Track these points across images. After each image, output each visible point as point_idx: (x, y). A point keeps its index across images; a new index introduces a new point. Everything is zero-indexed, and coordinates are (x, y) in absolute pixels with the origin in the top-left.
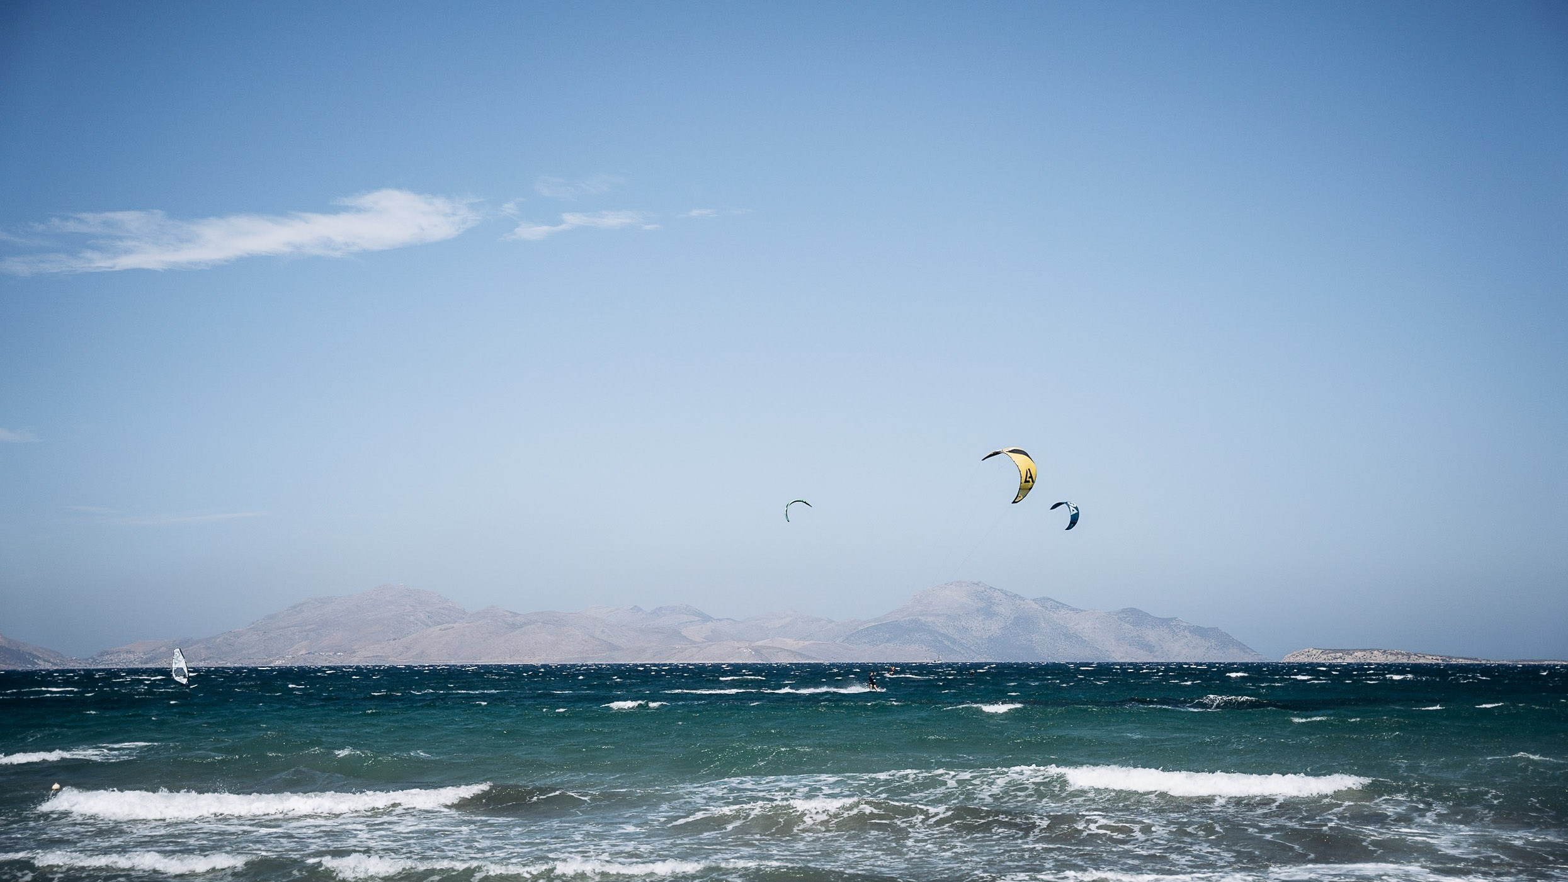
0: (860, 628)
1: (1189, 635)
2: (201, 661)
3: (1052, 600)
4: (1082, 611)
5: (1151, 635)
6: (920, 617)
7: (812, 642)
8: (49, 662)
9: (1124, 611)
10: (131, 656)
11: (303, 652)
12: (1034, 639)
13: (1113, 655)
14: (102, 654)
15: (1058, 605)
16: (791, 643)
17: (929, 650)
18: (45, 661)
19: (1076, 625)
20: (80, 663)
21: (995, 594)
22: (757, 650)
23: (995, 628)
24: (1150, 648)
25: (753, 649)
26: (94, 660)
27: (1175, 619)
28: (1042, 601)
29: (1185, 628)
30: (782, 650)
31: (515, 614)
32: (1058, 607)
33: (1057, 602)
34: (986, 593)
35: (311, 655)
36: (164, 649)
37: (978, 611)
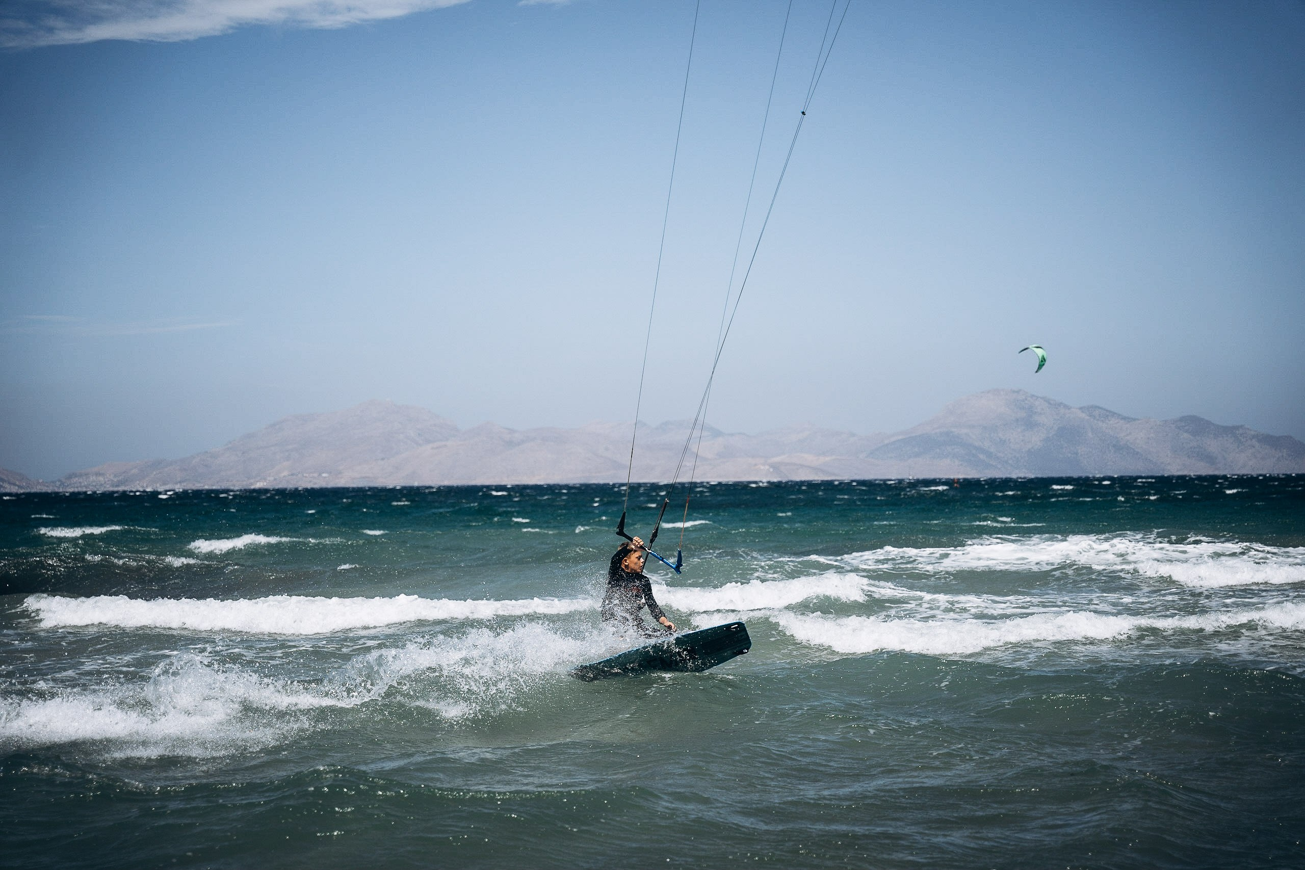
0: (886, 442)
1: (1257, 445)
2: (176, 483)
3: (1099, 408)
4: (1134, 420)
5: (1213, 445)
6: (953, 430)
7: (834, 457)
8: (14, 484)
9: (1182, 419)
10: (101, 479)
11: (285, 473)
12: (1079, 451)
13: (1169, 467)
14: (70, 477)
15: (1108, 414)
16: (810, 459)
17: (961, 465)
18: (10, 483)
19: (1127, 435)
20: (47, 486)
21: (1037, 403)
22: (776, 467)
23: (1036, 439)
24: (1210, 459)
25: (772, 466)
26: (62, 483)
27: (1242, 426)
28: (1090, 409)
29: (1254, 437)
30: (802, 466)
31: (512, 431)
32: (1107, 416)
33: (1105, 410)
34: (1026, 402)
35: (295, 477)
36: (135, 471)
37: (1017, 420)
